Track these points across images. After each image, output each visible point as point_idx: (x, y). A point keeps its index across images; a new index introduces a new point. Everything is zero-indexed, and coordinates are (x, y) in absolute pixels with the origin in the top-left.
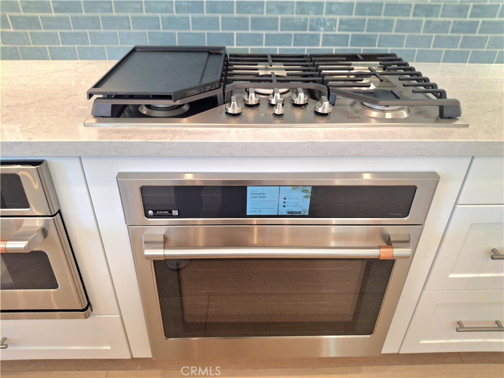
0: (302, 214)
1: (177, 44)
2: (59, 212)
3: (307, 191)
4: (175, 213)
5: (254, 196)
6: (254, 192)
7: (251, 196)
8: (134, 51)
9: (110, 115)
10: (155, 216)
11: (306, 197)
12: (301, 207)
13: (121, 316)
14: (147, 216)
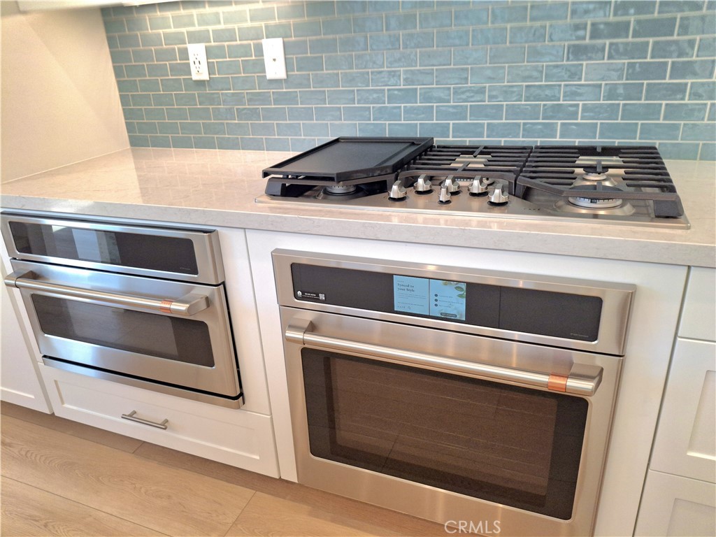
0: (458, 318)
1: (387, 136)
2: (224, 283)
3: (461, 289)
4: (322, 297)
5: (402, 287)
6: (402, 283)
7: (399, 287)
8: (337, 141)
9: (280, 194)
10: (303, 298)
11: (460, 296)
12: (456, 309)
13: (272, 418)
14: (296, 297)
